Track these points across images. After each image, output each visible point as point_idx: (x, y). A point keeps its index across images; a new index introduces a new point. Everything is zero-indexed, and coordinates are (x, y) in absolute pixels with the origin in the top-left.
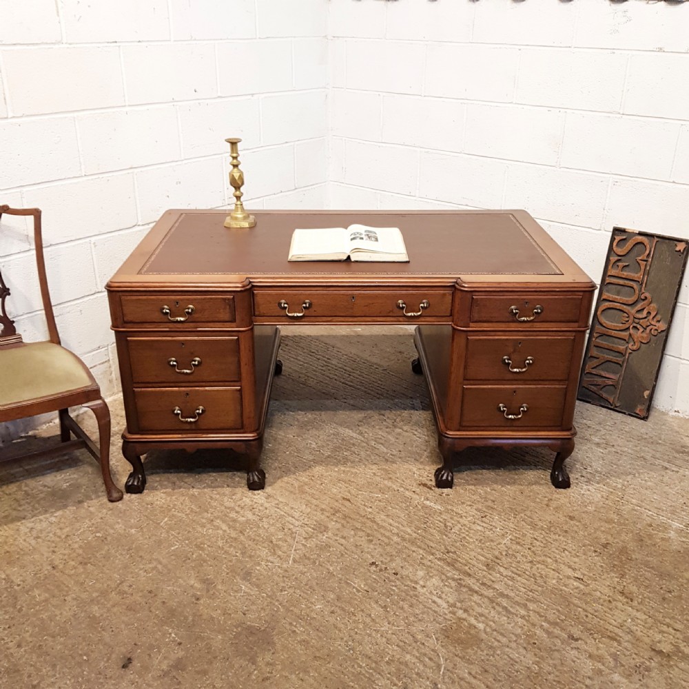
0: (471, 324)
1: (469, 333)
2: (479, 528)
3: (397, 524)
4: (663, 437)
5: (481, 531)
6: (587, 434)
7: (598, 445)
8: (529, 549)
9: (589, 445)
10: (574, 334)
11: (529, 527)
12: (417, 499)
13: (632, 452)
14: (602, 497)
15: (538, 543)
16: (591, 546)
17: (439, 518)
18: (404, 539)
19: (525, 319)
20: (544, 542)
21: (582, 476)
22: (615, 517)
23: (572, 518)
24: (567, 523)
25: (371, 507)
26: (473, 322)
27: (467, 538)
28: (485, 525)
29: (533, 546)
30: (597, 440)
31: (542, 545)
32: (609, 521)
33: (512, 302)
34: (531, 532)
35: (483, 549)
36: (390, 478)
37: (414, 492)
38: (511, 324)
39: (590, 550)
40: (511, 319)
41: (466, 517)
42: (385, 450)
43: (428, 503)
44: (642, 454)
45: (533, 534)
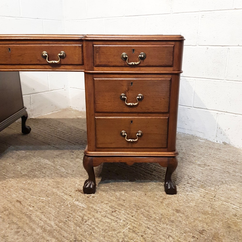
0: (95, 68)
1: (95, 76)
2: (108, 220)
3: (46, 219)
4: (239, 161)
5: (108, 223)
6: (193, 159)
7: (199, 165)
8: (142, 236)
9: (194, 165)
10: (170, 76)
11: (145, 218)
12: (70, 200)
13: (221, 169)
14: (201, 196)
15: (150, 231)
16: (190, 233)
17: (80, 214)
18: (45, 230)
19: (133, 63)
20: (155, 230)
21: (188, 183)
22: (209, 210)
23: (178, 211)
24: (174, 215)
25: (33, 207)
26: (96, 66)
27: (96, 228)
28: (113, 218)
29: (145, 234)
30: (199, 163)
31: (153, 233)
32: (205, 213)
33: (123, 49)
34: (146, 222)
35: (104, 237)
36: (58, 187)
37: (70, 195)
38: (124, 68)
39: (189, 236)
40: (123, 64)
41: (100, 212)
42: (64, 170)
43: (77, 203)
44: (227, 170)
45: (147, 224)
